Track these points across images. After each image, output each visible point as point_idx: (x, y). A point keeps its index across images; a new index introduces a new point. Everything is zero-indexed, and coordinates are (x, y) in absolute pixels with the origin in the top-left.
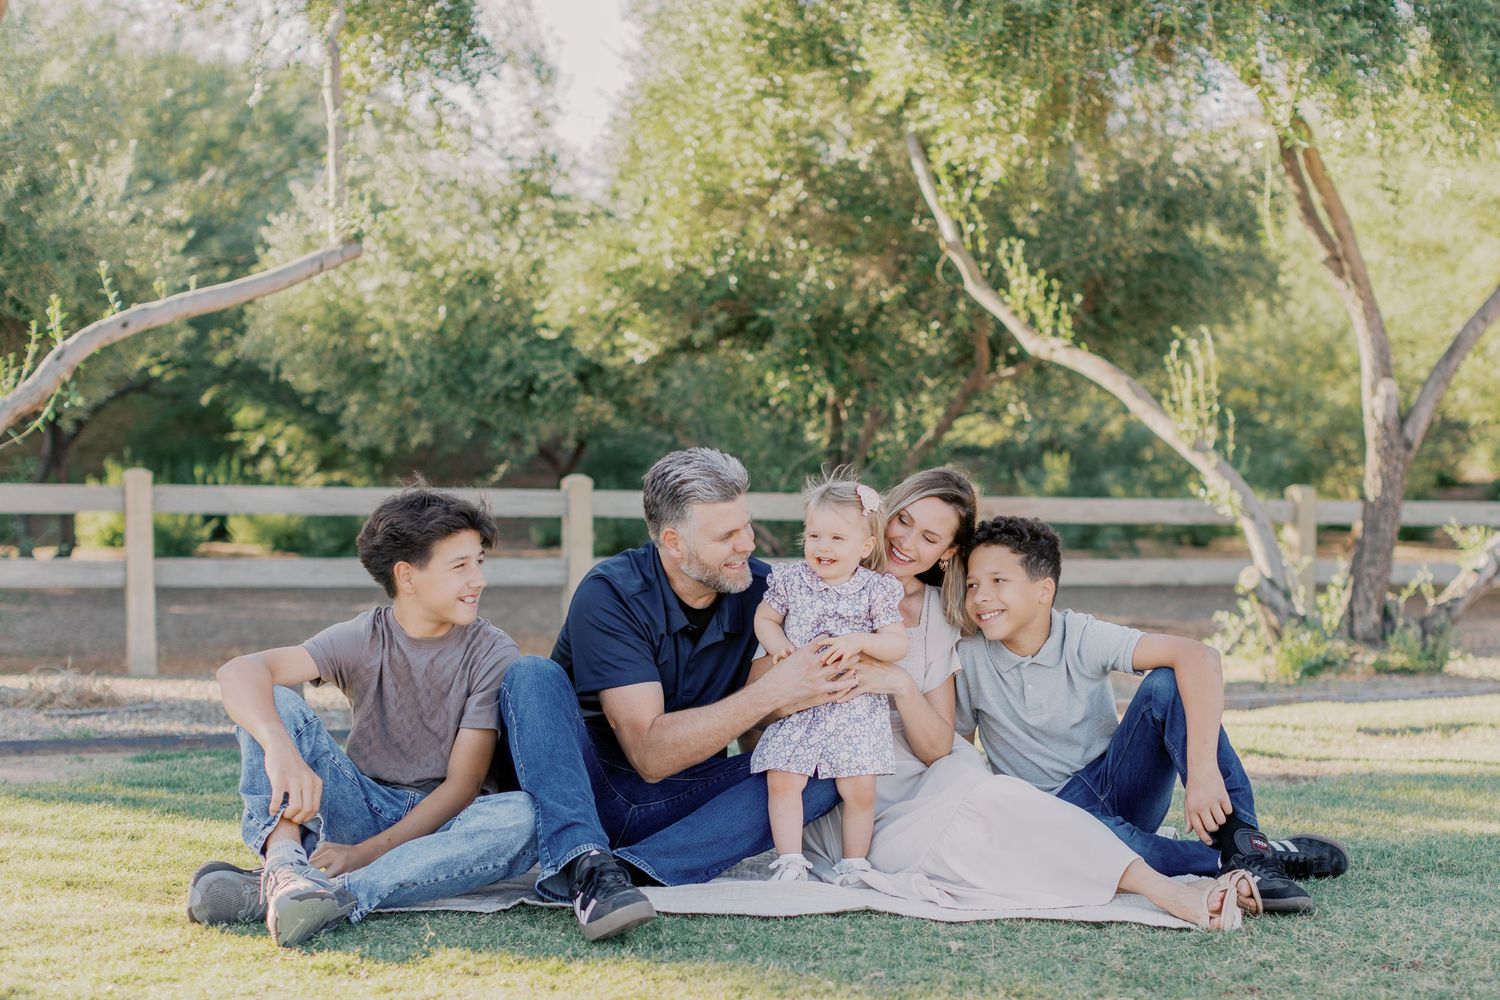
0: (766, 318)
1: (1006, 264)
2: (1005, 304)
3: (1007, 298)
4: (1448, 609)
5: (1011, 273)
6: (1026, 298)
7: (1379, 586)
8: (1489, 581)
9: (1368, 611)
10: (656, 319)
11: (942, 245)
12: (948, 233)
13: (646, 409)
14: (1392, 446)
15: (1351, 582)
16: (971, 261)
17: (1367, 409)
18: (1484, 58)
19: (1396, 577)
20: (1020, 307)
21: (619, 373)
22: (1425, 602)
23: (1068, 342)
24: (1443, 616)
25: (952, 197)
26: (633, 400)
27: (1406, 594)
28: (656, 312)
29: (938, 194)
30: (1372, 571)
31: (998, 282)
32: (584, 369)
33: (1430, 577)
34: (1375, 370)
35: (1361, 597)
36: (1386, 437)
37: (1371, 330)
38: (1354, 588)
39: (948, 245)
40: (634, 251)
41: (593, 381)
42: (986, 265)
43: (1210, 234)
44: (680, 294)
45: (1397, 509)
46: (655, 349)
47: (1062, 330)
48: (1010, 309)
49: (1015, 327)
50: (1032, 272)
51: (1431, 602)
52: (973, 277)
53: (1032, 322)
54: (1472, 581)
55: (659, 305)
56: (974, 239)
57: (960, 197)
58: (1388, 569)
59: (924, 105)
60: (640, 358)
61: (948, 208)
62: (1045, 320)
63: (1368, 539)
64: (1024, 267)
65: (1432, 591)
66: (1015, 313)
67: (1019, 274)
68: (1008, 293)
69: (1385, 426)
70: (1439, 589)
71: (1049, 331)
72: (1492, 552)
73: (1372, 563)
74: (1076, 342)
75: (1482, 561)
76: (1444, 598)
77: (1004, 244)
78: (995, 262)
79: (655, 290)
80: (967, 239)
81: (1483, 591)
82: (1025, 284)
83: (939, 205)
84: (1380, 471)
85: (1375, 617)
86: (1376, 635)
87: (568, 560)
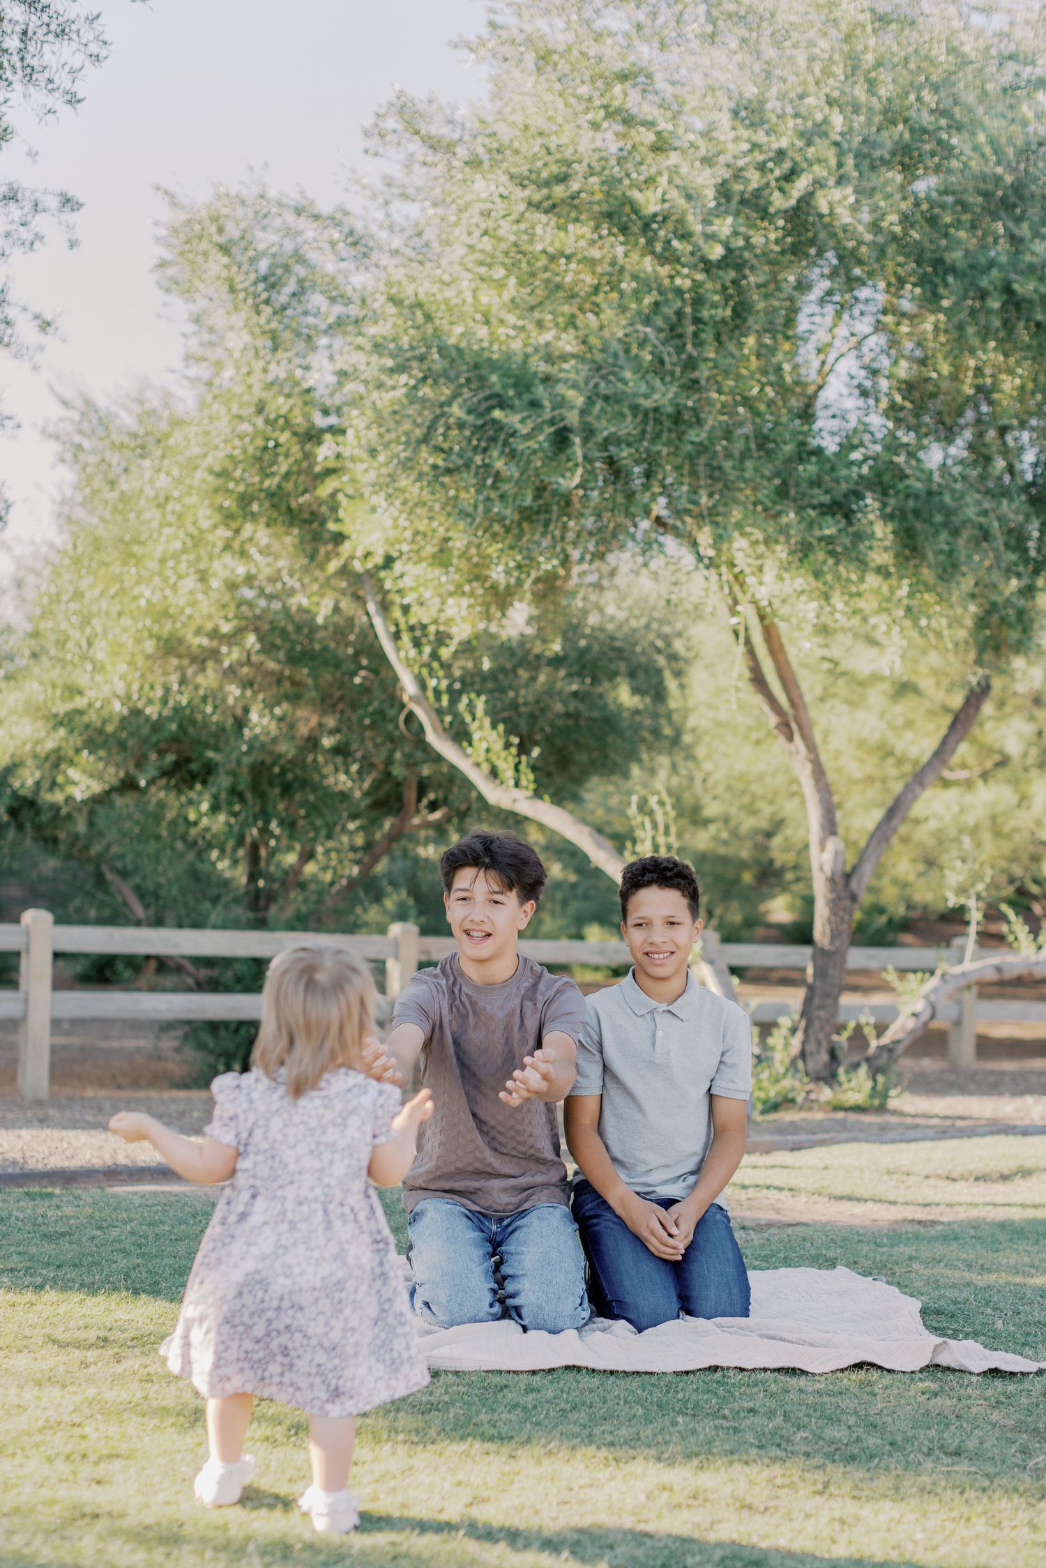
0: (210, 760)
1: (468, 719)
2: (468, 756)
3: (469, 750)
4: (889, 1049)
5: (473, 727)
6: (488, 750)
7: (828, 1028)
8: (926, 1024)
9: (818, 1052)
10: (100, 759)
11: (405, 699)
12: (409, 686)
13: (73, 844)
14: (839, 898)
15: (803, 1024)
16: (434, 715)
17: (815, 865)
18: (942, 552)
19: (841, 1018)
20: (481, 759)
21: (55, 808)
22: (866, 1045)
23: (530, 793)
24: (885, 1056)
25: (413, 653)
26: (62, 835)
27: (846, 1034)
28: (102, 753)
29: (398, 649)
30: (822, 1014)
31: (460, 735)
32: (15, 804)
33: (872, 1020)
34: (823, 828)
35: (812, 1037)
36: (833, 890)
37: (819, 790)
38: (806, 1032)
39: (411, 698)
40: (80, 693)
41: (26, 814)
42: (448, 719)
43: (624, 696)
44: (124, 735)
45: (843, 956)
46: (97, 788)
47: (524, 782)
48: (471, 760)
49: (478, 778)
50: (494, 726)
51: (874, 1044)
52: (435, 729)
53: (494, 773)
54: (911, 1024)
55: (104, 745)
56: (437, 693)
57: (420, 653)
58: (835, 1013)
59: (398, 567)
60: (79, 794)
61: (408, 663)
62: (508, 773)
63: (818, 984)
64: (487, 721)
65: (874, 1032)
66: (478, 765)
67: (481, 728)
68: (470, 744)
69: (832, 880)
70: (880, 1029)
71: (512, 782)
72: (926, 997)
73: (822, 1007)
74: (538, 794)
75: (920, 1006)
76: (886, 1039)
77: (465, 700)
78: (456, 715)
79: (101, 731)
80: (430, 694)
81: (919, 1033)
82: (487, 736)
83: (400, 660)
84: (829, 920)
85: (825, 1057)
86: (825, 1074)
87: (27, 994)
